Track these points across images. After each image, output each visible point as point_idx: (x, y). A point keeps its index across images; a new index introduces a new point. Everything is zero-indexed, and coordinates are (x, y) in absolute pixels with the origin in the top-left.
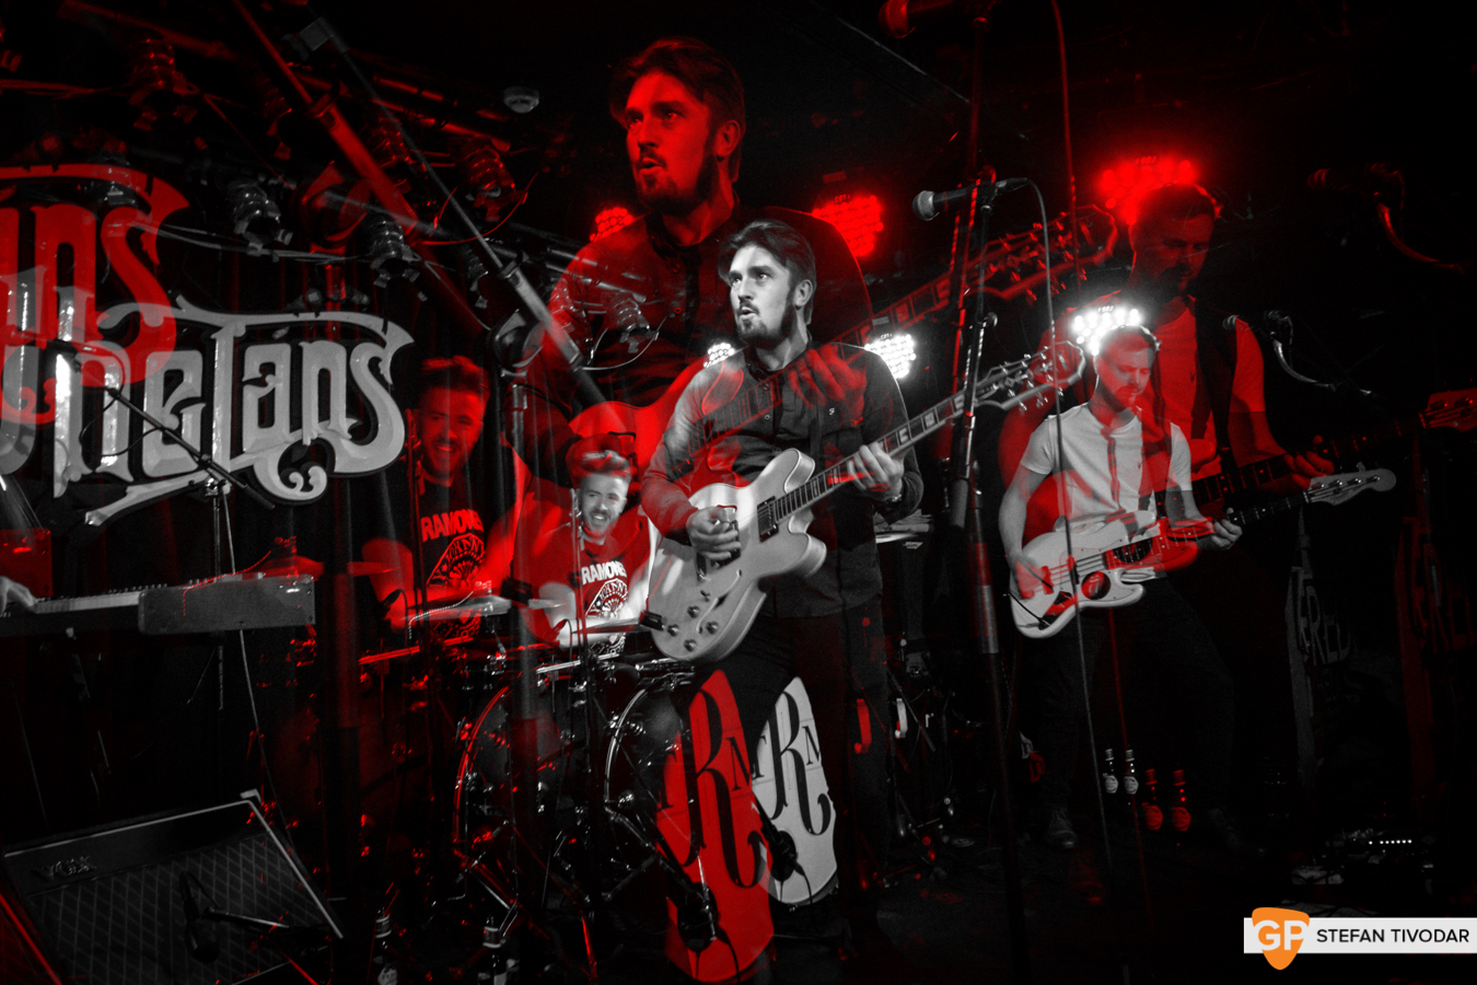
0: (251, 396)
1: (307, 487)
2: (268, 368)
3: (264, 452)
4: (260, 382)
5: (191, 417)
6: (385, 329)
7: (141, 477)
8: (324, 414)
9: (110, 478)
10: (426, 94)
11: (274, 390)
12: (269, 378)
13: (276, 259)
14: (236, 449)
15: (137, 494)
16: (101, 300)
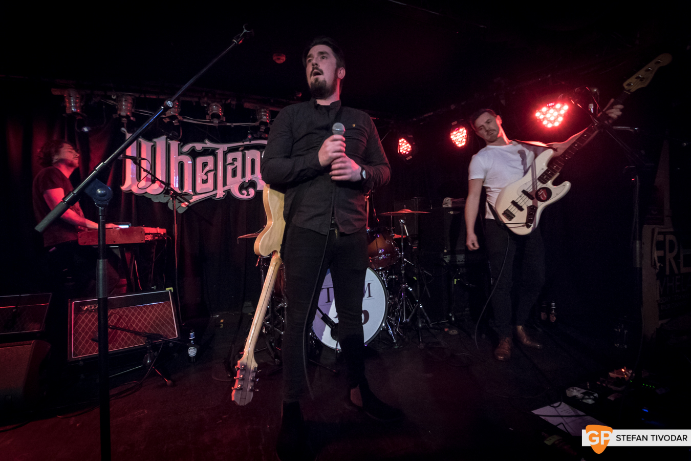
0: (230, 168)
1: (248, 195)
2: (235, 160)
3: (234, 185)
4: (232, 164)
5: (211, 175)
7: (196, 193)
8: (253, 172)
9: (186, 194)
11: (236, 167)
12: (235, 163)
13: (233, 126)
14: (225, 184)
15: (195, 199)
16: (182, 144)
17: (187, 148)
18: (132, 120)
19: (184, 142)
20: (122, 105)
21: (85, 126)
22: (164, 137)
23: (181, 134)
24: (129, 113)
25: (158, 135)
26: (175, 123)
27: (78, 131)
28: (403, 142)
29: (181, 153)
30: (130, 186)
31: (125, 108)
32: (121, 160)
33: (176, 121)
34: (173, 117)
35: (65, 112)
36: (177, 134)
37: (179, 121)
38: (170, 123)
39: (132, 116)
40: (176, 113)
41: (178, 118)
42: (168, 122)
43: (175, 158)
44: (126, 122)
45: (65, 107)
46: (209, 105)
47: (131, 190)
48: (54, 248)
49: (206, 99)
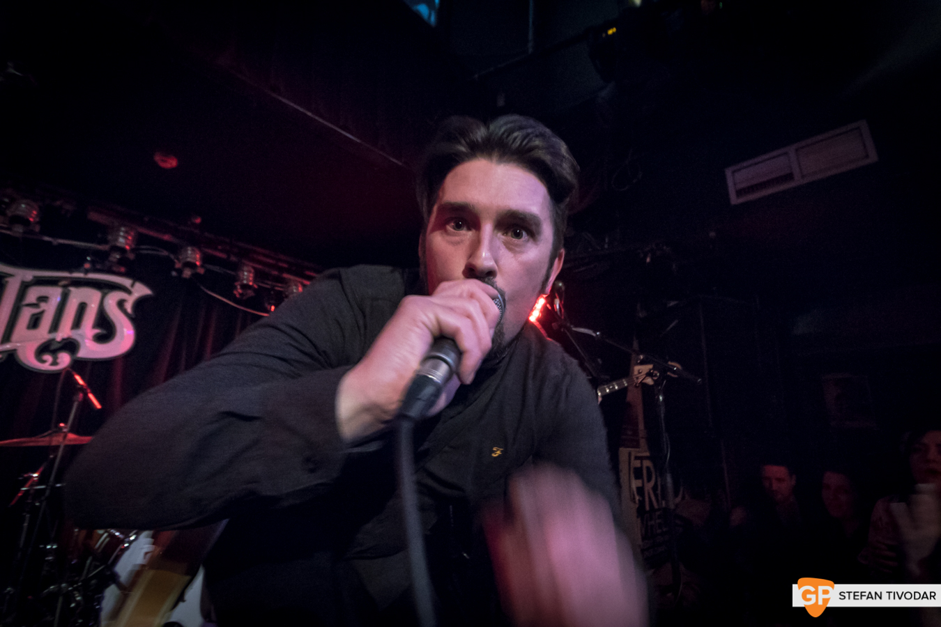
13: (55, 243)
46: (12, 200)
49: (9, 191)
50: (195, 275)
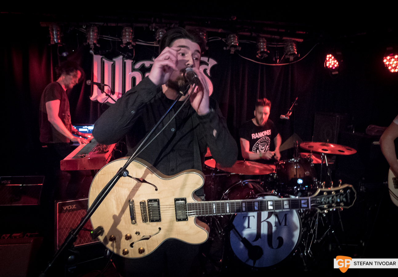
6: (208, 61)
10: (280, 30)
16: (135, 61)
17: (138, 66)
18: (97, 46)
19: (136, 61)
20: (90, 35)
21: (64, 51)
22: (121, 57)
23: (134, 55)
24: (95, 42)
25: (117, 56)
26: (130, 47)
27: (60, 55)
28: (330, 58)
29: (133, 70)
30: (97, 97)
31: (92, 38)
32: (90, 86)
33: (130, 46)
34: (128, 43)
35: (49, 42)
36: (130, 54)
37: (133, 46)
38: (126, 47)
39: (98, 44)
40: (130, 40)
41: (131, 44)
42: (124, 47)
43: (129, 74)
44: (93, 47)
45: (50, 38)
46: (156, 29)
47: (97, 100)
48: (46, 146)
49: (154, 25)
50: (237, 51)
